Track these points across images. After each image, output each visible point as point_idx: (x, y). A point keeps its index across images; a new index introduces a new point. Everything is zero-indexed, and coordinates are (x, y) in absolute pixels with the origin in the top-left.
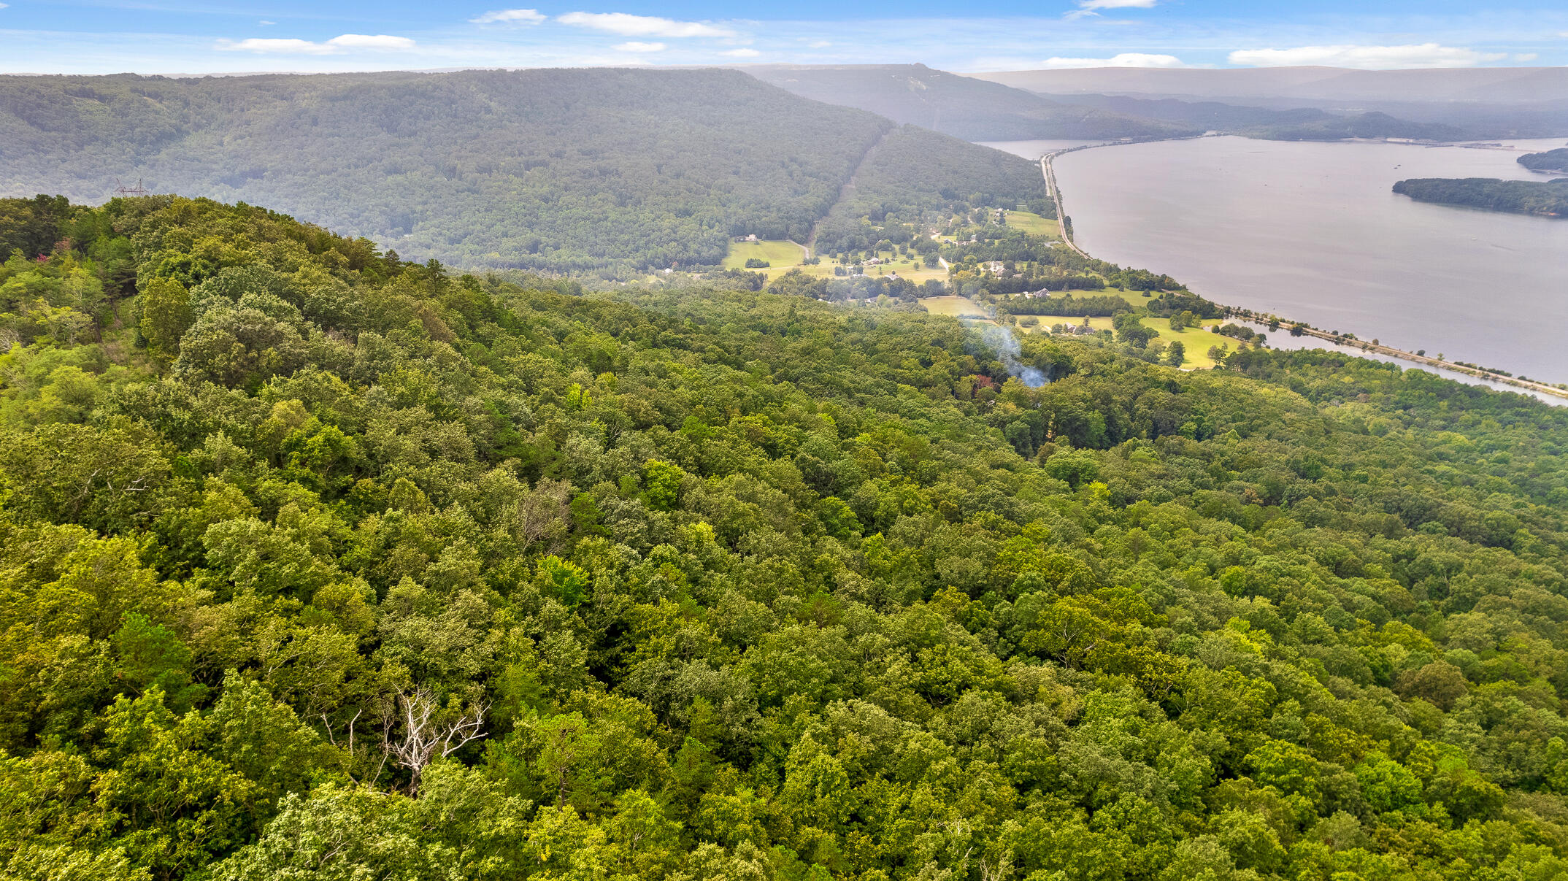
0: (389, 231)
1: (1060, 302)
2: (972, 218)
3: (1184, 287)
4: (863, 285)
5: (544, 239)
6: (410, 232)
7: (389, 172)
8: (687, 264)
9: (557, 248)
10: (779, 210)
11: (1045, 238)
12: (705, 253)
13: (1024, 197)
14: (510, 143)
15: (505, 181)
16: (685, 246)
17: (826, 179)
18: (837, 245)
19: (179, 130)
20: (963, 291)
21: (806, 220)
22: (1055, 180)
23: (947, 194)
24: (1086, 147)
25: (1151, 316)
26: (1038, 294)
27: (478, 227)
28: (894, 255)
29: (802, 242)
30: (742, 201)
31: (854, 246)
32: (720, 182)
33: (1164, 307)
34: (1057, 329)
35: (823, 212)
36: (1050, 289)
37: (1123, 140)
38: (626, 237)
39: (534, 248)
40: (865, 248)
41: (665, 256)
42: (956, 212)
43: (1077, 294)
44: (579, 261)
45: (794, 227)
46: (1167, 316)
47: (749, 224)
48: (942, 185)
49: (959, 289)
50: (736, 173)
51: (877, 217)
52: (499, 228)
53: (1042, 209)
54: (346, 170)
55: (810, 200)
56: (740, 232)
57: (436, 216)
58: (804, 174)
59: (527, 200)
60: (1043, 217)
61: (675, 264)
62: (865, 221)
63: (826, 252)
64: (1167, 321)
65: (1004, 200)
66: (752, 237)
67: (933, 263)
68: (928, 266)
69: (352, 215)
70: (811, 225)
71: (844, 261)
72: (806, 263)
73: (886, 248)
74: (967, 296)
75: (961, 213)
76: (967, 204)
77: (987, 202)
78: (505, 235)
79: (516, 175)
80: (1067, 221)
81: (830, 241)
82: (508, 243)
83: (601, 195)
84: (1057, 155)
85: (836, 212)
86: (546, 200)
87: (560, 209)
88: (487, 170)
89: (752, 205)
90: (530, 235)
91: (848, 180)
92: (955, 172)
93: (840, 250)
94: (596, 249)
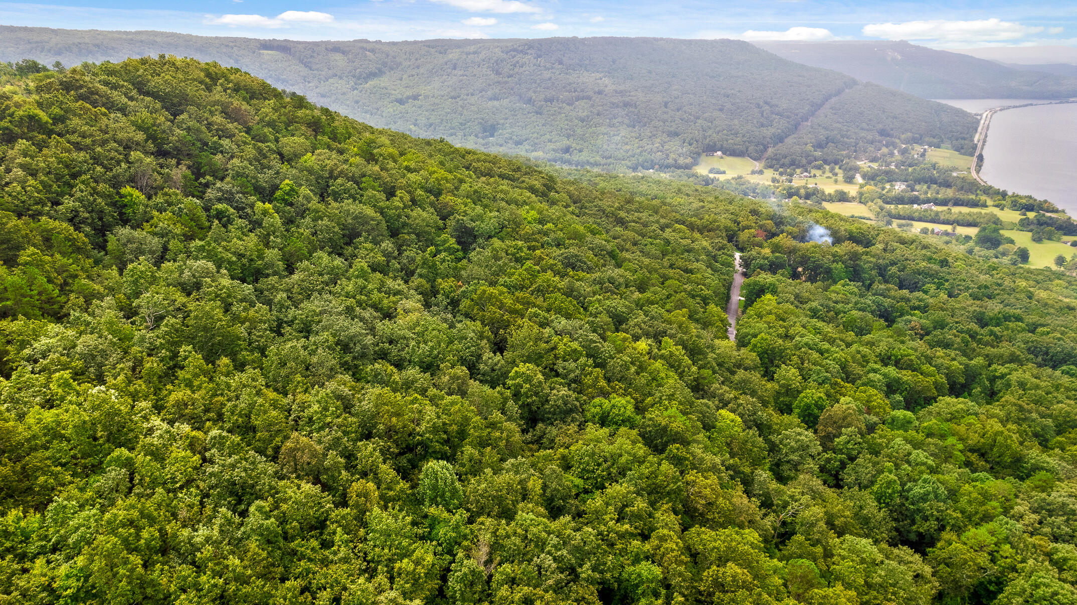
0: (480, 135)
1: (937, 213)
2: (899, 152)
3: (1063, 211)
4: (784, 189)
5: (574, 145)
6: (492, 136)
7: (491, 99)
8: (664, 167)
9: (580, 151)
10: (744, 136)
11: (955, 169)
12: (681, 161)
13: (949, 138)
14: (570, 84)
15: (560, 108)
16: (668, 155)
17: (788, 117)
18: (781, 162)
19: (380, 70)
20: (863, 200)
21: (762, 144)
22: (988, 129)
23: (883, 133)
24: (1031, 105)
25: (1018, 229)
26: (925, 206)
27: (535, 135)
28: (824, 173)
29: (755, 159)
30: (718, 129)
31: (794, 164)
32: (706, 115)
33: (1032, 223)
34: (925, 231)
35: (780, 139)
36: (936, 204)
37: (1071, 99)
38: (628, 147)
39: (567, 150)
40: (803, 166)
41: (652, 161)
42: (887, 146)
43: (956, 210)
44: (592, 160)
45: (751, 148)
46: (1031, 231)
47: (718, 145)
48: (880, 126)
49: (861, 198)
50: (721, 110)
51: (819, 146)
52: (548, 136)
53: (962, 148)
54: (465, 97)
55: (768, 132)
56: (710, 149)
57: (511, 127)
58: (772, 113)
59: (571, 121)
60: (961, 154)
61: (657, 167)
62: (809, 147)
63: (771, 167)
64: (1030, 234)
65: (931, 139)
66: (719, 153)
67: (849, 180)
68: (846, 182)
69: (461, 124)
70: (766, 148)
71: (781, 174)
72: (753, 173)
73: (819, 168)
74: (865, 203)
75: (891, 147)
76: (897, 141)
77: (918, 141)
78: (550, 141)
79: (569, 104)
80: (981, 158)
81: (776, 160)
82: (551, 146)
83: (620, 119)
84: (1001, 110)
85: (789, 140)
86: (582, 120)
87: (591, 127)
88: (551, 100)
89: (725, 132)
90: (566, 142)
91: (807, 120)
92: (895, 118)
93: (782, 166)
94: (606, 154)
